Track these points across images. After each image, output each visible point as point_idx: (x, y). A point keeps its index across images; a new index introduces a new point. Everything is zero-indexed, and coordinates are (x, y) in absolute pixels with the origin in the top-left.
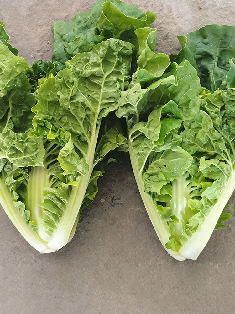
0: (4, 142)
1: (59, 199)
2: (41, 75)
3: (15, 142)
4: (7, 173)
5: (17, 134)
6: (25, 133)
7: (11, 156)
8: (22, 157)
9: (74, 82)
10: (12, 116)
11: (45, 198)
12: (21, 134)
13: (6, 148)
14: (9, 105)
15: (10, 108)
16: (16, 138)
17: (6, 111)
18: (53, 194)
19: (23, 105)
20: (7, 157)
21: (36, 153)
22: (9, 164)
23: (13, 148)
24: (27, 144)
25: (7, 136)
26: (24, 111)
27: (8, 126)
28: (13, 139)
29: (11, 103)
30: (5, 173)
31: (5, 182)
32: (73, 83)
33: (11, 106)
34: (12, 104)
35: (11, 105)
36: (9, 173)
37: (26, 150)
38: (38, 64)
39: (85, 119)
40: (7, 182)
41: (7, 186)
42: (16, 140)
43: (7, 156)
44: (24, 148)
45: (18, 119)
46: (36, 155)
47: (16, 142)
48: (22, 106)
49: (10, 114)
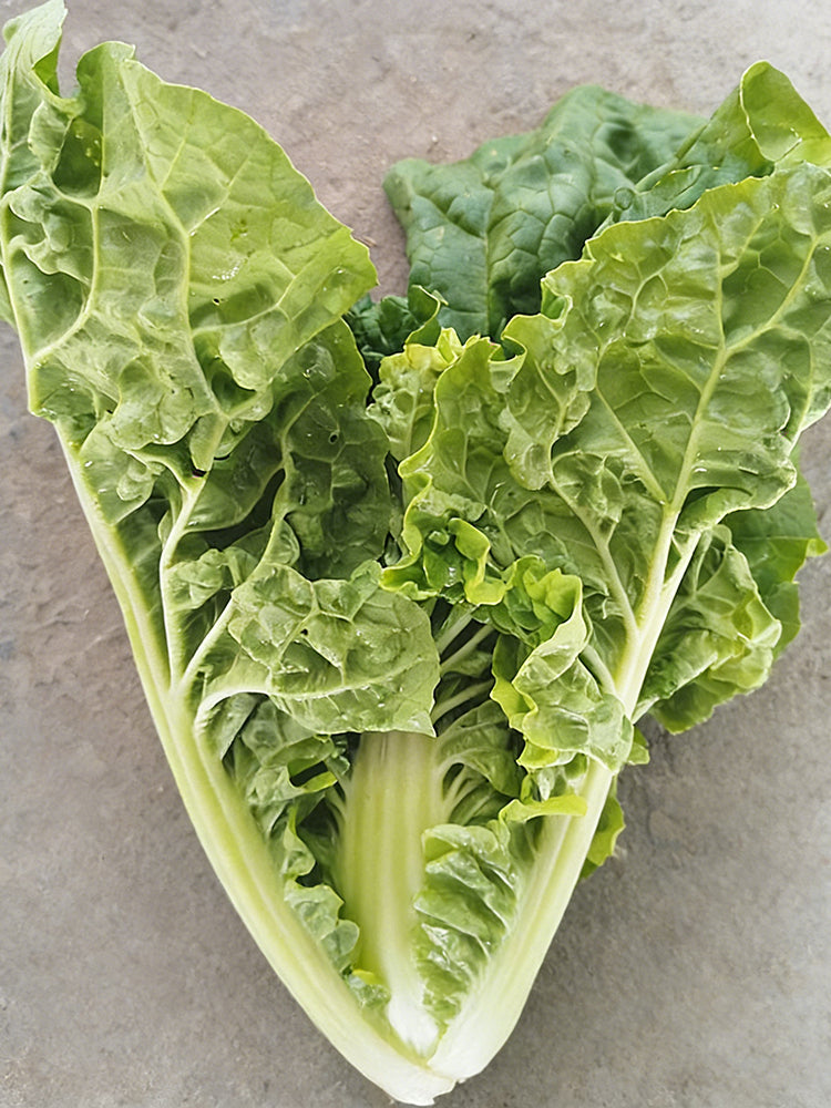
0: (262, 622)
1: (491, 876)
2: (366, 351)
3: (309, 621)
4: (257, 753)
5: (317, 588)
6: (350, 583)
7: (289, 681)
8: (338, 690)
9: (574, 371)
10: (294, 507)
11: (436, 867)
12: (334, 586)
13: (266, 649)
14: (280, 458)
15: (282, 471)
16: (314, 605)
17: (264, 484)
18: (467, 852)
19: (332, 461)
20: (266, 688)
21: (399, 670)
22: (268, 714)
23: (300, 649)
24: (360, 630)
25: (274, 596)
26: (338, 485)
27: (275, 551)
28: (300, 606)
29: (290, 450)
30: (248, 753)
31: (244, 790)
32: (571, 377)
33: (287, 464)
34: (292, 454)
35: (290, 458)
36: (264, 756)
37: (354, 660)
38: (356, 310)
39: (621, 527)
40: (254, 793)
41: (254, 809)
42: (315, 610)
43: (269, 681)
44: (346, 647)
45: (314, 519)
46: (398, 681)
47: (314, 623)
48: (328, 466)
49: (286, 496)
